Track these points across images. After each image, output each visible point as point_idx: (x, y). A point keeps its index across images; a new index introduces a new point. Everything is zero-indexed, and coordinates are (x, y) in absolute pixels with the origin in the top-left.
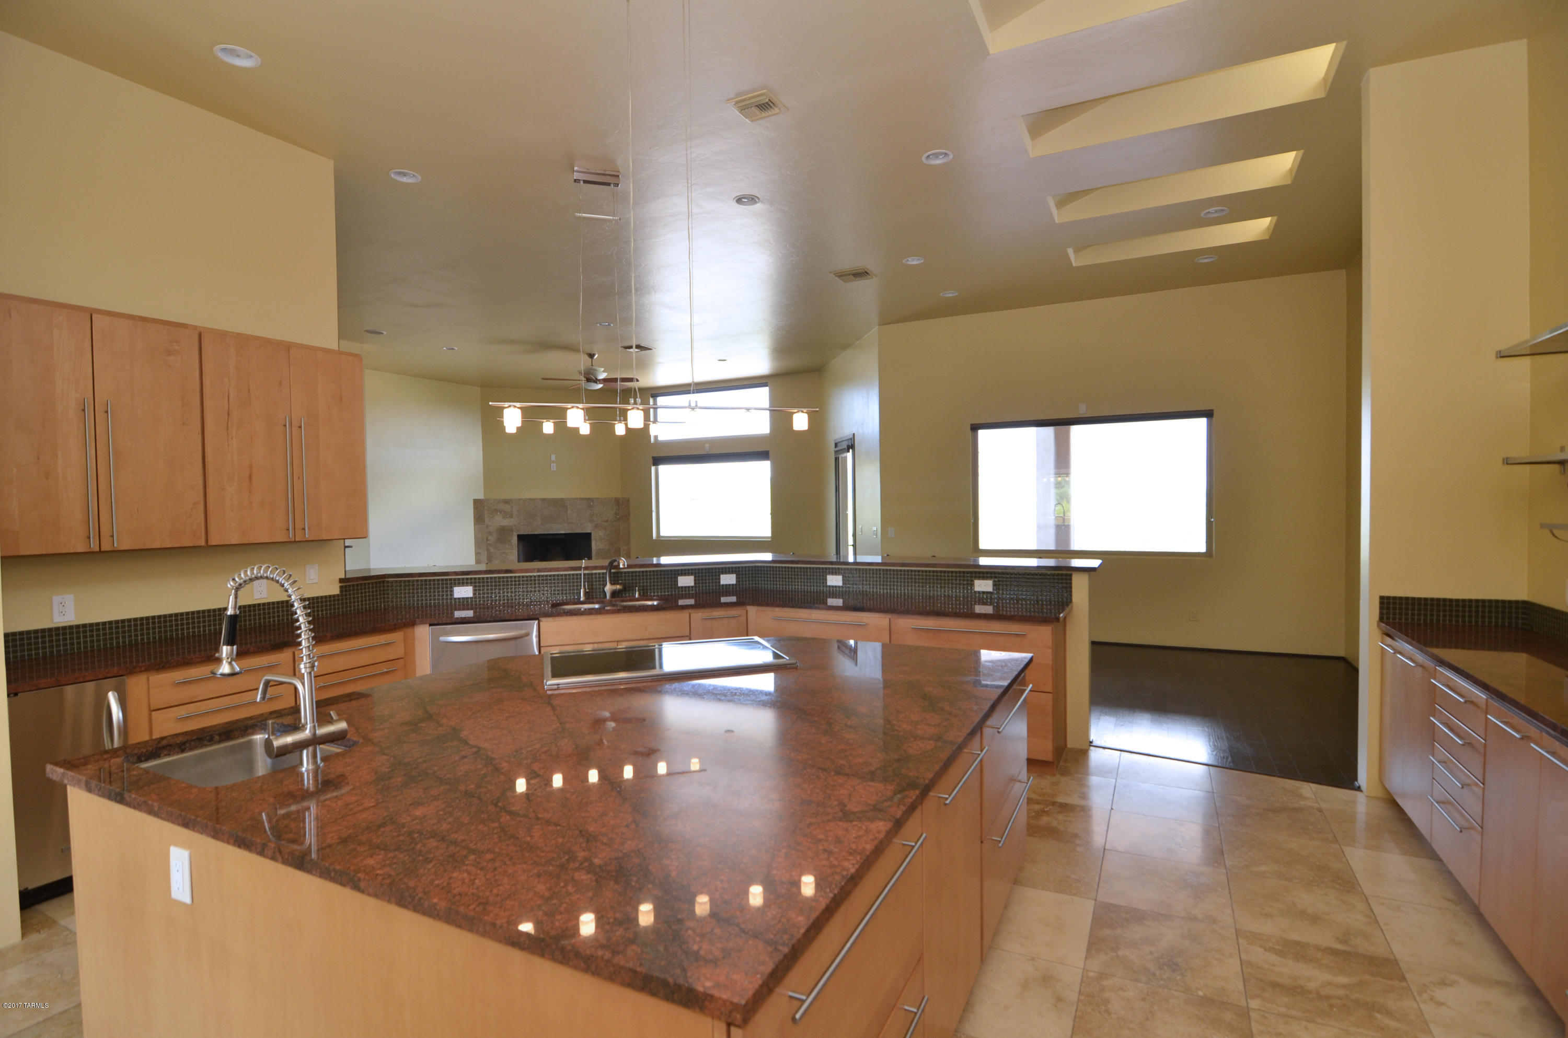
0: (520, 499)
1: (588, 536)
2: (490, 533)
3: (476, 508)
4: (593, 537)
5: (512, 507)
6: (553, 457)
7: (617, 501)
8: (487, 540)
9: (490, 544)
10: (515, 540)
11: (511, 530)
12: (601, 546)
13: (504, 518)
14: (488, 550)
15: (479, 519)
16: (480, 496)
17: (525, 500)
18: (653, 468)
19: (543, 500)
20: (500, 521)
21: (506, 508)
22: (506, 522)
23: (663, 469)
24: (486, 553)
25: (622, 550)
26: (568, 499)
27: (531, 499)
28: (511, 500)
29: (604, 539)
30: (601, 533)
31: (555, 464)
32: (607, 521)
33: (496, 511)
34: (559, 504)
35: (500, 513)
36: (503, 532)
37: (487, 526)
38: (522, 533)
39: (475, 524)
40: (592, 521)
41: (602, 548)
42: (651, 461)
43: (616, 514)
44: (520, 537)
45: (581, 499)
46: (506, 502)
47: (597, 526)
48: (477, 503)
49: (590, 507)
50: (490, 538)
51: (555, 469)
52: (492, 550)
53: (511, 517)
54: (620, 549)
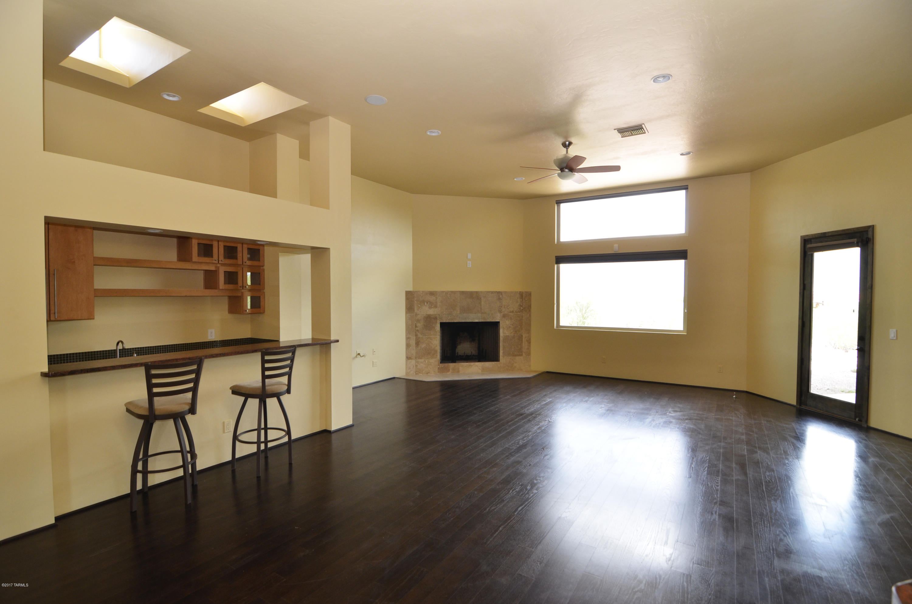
0: (443, 292)
1: (496, 325)
2: (418, 321)
3: (407, 299)
4: (501, 325)
5: (436, 298)
6: (469, 256)
7: (521, 294)
8: (416, 327)
9: (418, 330)
10: (438, 327)
11: (436, 318)
12: (507, 334)
13: (430, 308)
14: (416, 335)
15: (409, 309)
16: (410, 289)
17: (447, 293)
18: (556, 266)
19: (463, 293)
20: (426, 310)
21: (432, 299)
22: (431, 312)
23: (563, 267)
24: (415, 337)
25: (524, 336)
26: (481, 292)
27: (452, 292)
28: (436, 292)
29: (510, 327)
30: (508, 322)
31: (470, 262)
32: (513, 312)
33: (423, 302)
34: (474, 296)
35: (427, 303)
36: (429, 319)
37: (416, 315)
38: (444, 321)
39: (406, 313)
40: (500, 311)
41: (507, 335)
42: (554, 260)
43: (520, 306)
44: (442, 325)
45: (492, 292)
46: (432, 293)
47: (504, 316)
48: (409, 295)
49: (499, 299)
50: (418, 325)
51: (470, 266)
52: (420, 335)
53: (436, 307)
54: (522, 336)
